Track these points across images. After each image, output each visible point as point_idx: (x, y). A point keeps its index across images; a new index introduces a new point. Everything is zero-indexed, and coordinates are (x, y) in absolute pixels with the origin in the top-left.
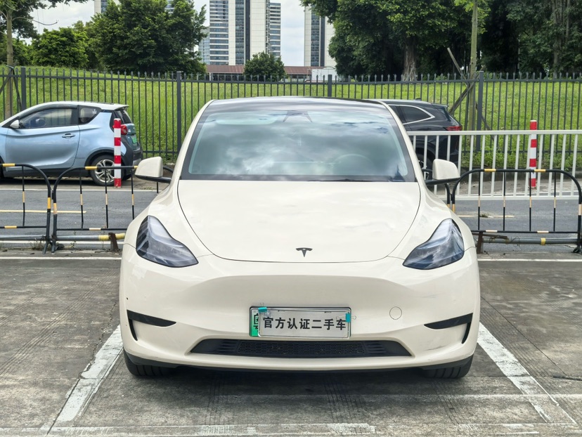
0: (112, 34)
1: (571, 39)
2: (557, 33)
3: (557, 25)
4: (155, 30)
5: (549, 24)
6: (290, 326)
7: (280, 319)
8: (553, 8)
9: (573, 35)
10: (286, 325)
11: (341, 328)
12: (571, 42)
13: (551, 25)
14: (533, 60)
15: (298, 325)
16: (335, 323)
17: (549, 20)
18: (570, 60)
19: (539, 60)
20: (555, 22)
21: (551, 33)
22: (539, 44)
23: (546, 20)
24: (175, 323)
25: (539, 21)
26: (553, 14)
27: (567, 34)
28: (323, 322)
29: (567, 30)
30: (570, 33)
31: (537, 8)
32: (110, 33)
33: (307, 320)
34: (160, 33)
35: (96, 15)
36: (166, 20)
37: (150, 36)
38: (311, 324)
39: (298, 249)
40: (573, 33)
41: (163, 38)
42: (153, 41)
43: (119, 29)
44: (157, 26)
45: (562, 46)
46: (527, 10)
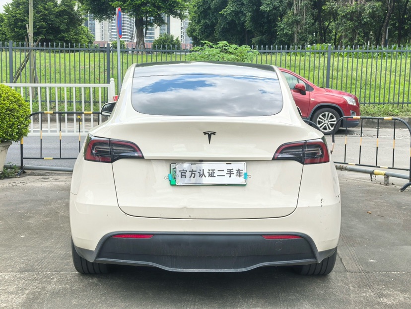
0: (15, 18)
4: (45, 15)
32: (13, 17)
34: (50, 17)
35: (7, 4)
36: (54, 8)
37: (41, 19)
41: (52, 21)
42: (44, 23)
43: (20, 14)
44: (46, 12)
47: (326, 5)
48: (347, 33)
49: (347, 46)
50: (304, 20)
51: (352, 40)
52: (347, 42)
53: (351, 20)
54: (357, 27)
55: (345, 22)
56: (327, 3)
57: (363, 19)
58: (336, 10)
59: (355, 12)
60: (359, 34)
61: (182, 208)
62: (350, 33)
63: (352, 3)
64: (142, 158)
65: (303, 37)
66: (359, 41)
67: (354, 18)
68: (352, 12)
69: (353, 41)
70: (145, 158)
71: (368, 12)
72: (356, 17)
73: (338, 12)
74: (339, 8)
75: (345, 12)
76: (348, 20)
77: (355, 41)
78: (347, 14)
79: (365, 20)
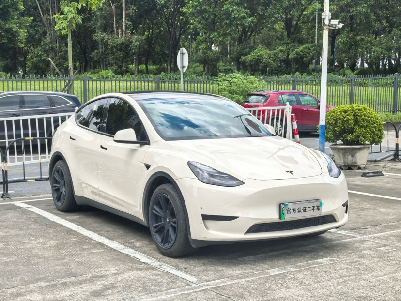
1: (61, 52)
2: (51, 47)
3: (51, 43)
5: (46, 41)
6: (299, 212)
7: (294, 209)
8: (48, 31)
9: (62, 50)
10: (297, 211)
11: (318, 210)
12: (61, 54)
13: (47, 42)
14: (36, 64)
15: (302, 211)
16: (316, 207)
17: (46, 38)
18: (61, 65)
19: (41, 65)
20: (49, 40)
21: (48, 48)
22: (40, 55)
23: (43, 38)
24: (239, 217)
25: (39, 39)
26: (48, 35)
27: (58, 48)
28: (312, 208)
29: (58, 46)
30: (60, 47)
31: (37, 31)
33: (305, 208)
38: (307, 209)
39: (287, 172)
40: (62, 48)
45: (55, 56)
46: (31, 32)
60: (126, 63)
63: (118, 36)
67: (123, 48)
69: (121, 68)
77: (124, 68)
78: (117, 45)
79: (133, 51)
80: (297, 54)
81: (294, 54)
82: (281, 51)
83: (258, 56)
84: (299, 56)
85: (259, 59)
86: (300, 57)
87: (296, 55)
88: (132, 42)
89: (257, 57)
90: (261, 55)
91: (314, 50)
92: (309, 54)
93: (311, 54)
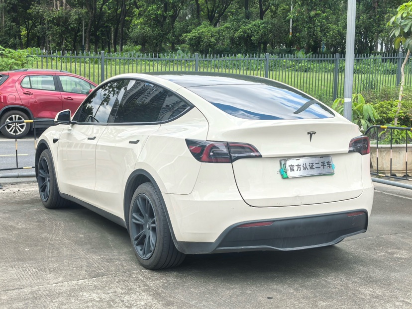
47: (31, 8)
48: (54, 38)
49: (55, 50)
50: (4, 23)
51: (59, 44)
52: (55, 47)
53: (58, 25)
54: (63, 33)
55: (51, 26)
56: (31, 6)
57: (69, 25)
58: (42, 15)
59: (61, 17)
60: (66, 40)
61: (296, 197)
62: (57, 38)
63: (57, 8)
64: (260, 156)
65: (4, 40)
66: (67, 46)
67: (61, 23)
68: (59, 17)
69: (60, 46)
70: (263, 157)
71: (74, 18)
72: (63, 22)
73: (44, 17)
74: (45, 12)
75: (51, 16)
76: (55, 24)
77: (63, 46)
78: (54, 19)
79: (72, 26)
80: (244, 33)
81: (240, 33)
82: (227, 28)
83: (199, 34)
84: (246, 35)
85: (200, 37)
86: (248, 36)
87: (242, 33)
88: (71, 15)
89: (197, 35)
90: (202, 32)
91: (264, 27)
92: (258, 33)
93: (260, 32)
